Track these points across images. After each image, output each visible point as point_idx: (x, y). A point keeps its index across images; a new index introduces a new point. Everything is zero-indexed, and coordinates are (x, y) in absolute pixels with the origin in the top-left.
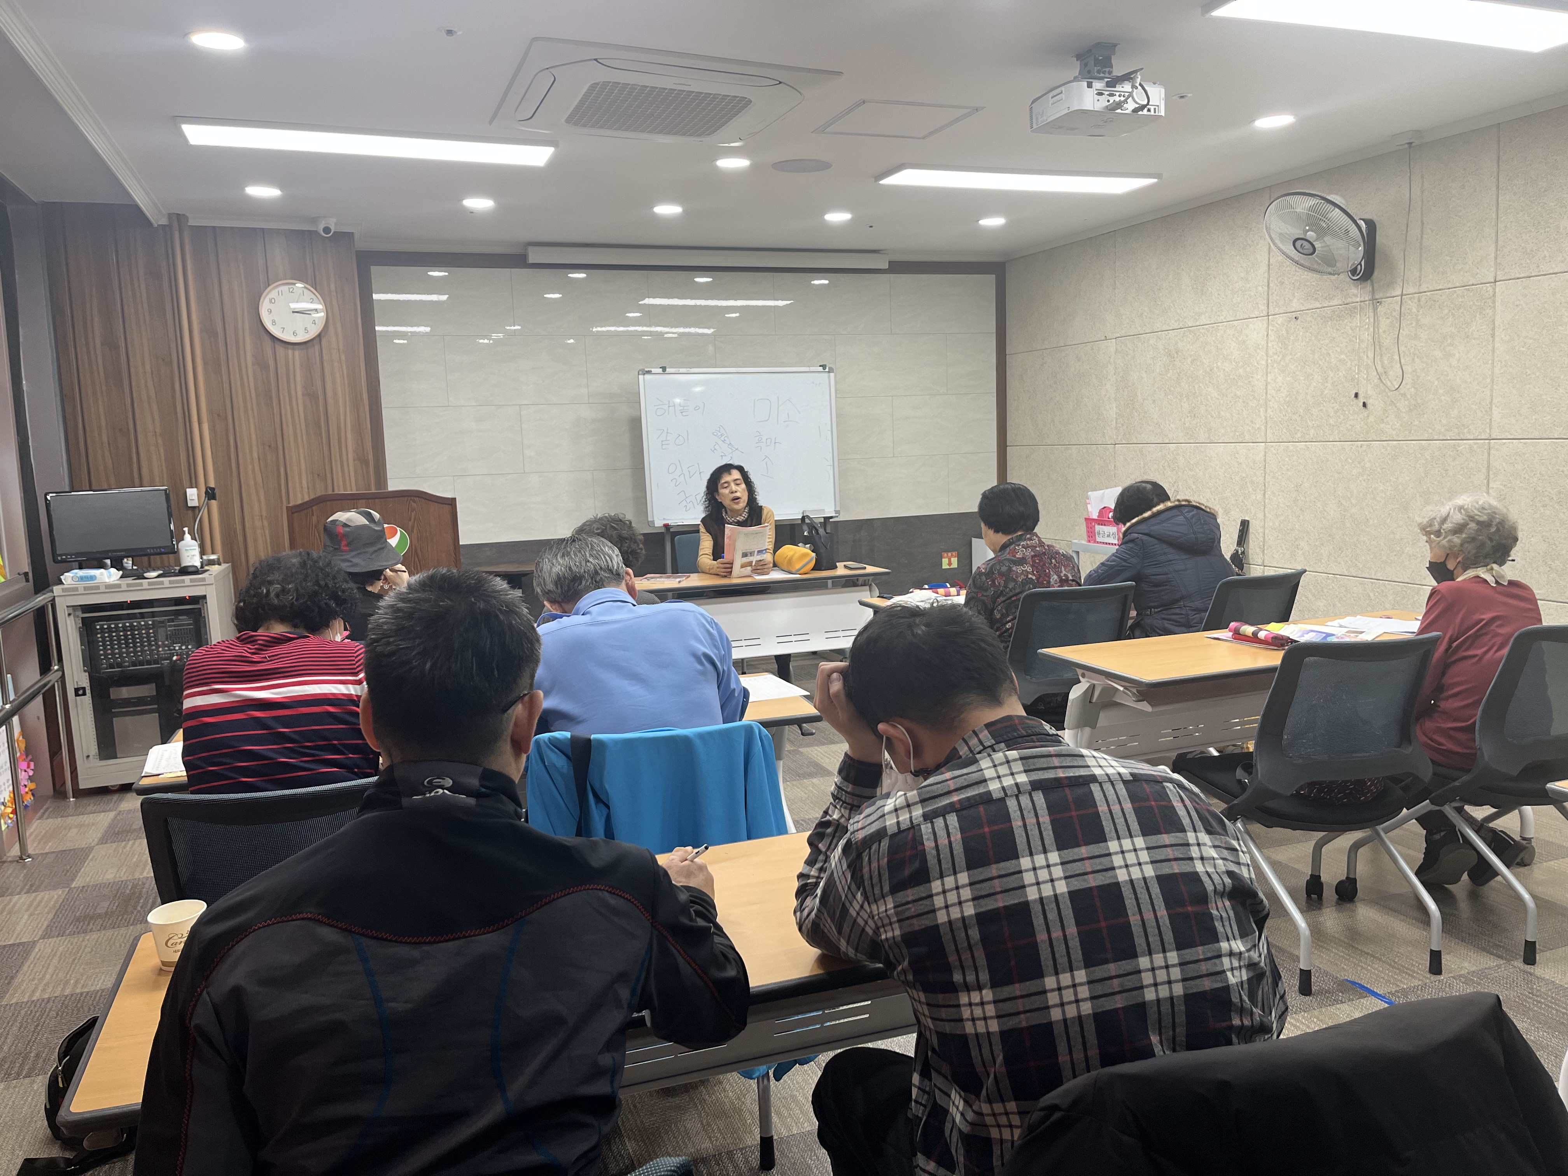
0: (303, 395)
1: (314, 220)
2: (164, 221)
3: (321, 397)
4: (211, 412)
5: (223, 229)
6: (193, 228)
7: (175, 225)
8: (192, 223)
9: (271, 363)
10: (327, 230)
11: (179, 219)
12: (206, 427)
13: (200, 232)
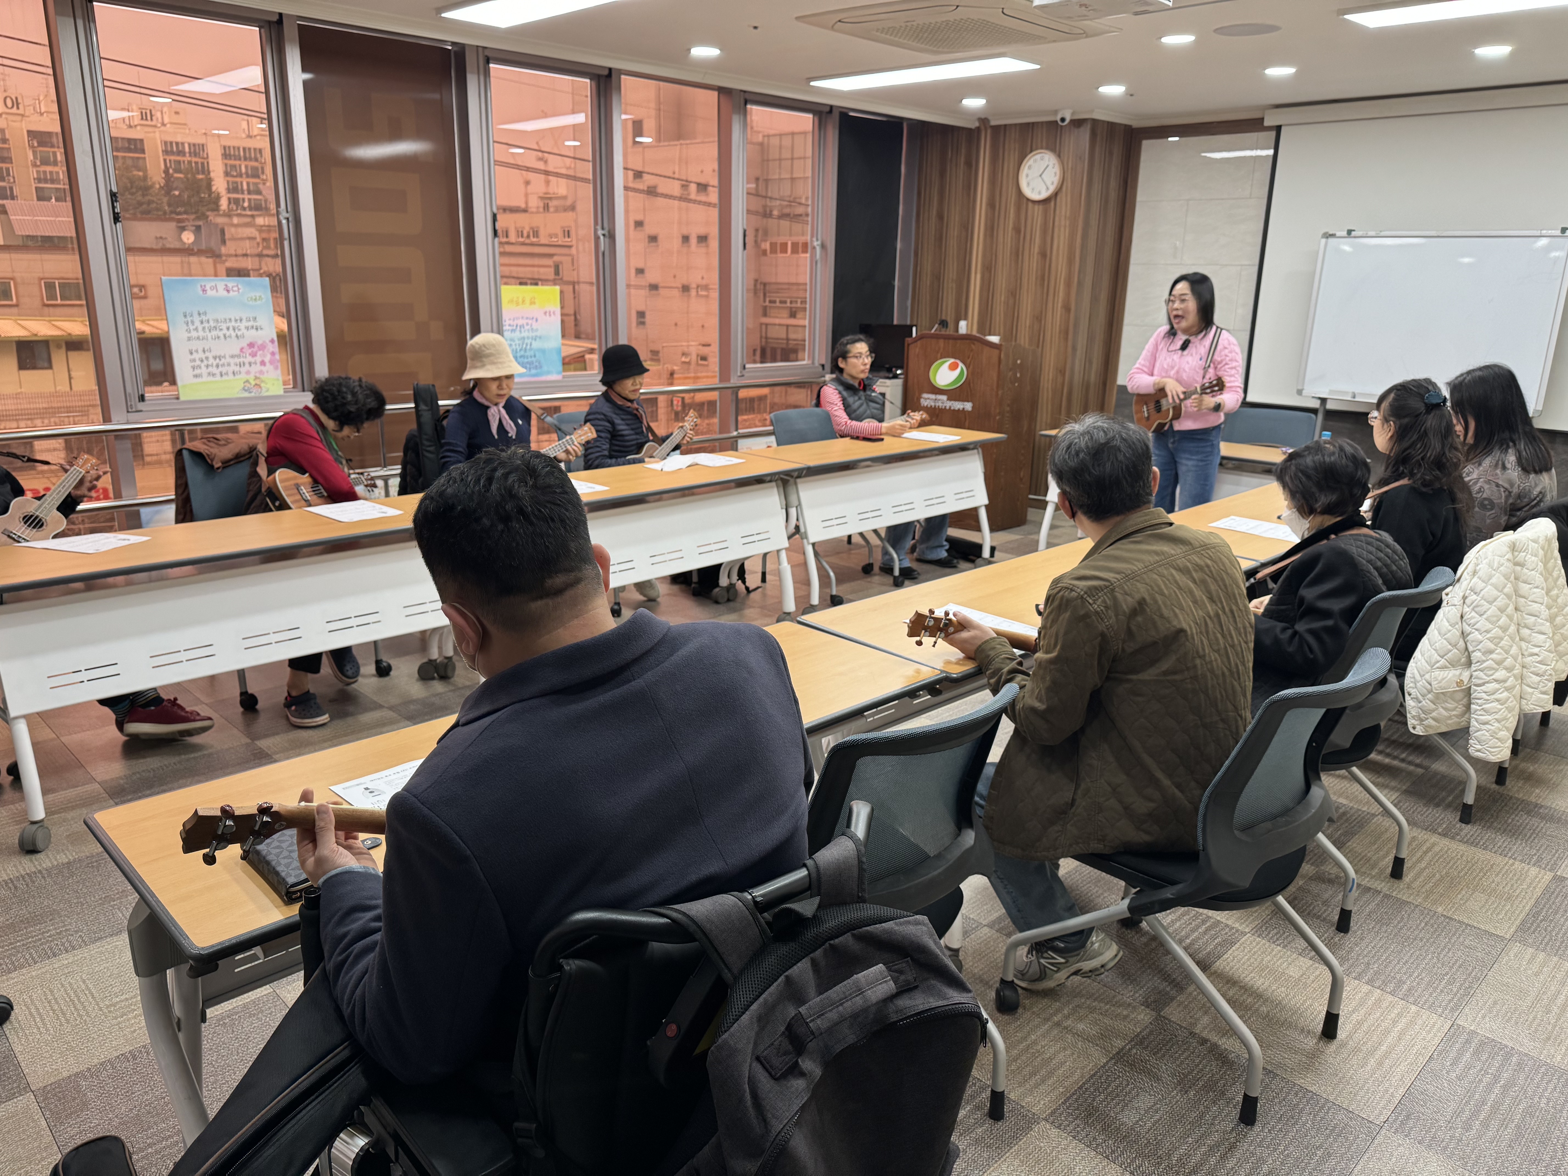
0: (1038, 253)
1: (1056, 112)
2: (977, 124)
4: (983, 265)
5: (1011, 125)
6: (992, 127)
7: (982, 127)
8: (993, 123)
9: (1023, 229)
10: (1063, 120)
11: (984, 121)
12: (979, 276)
13: (996, 129)
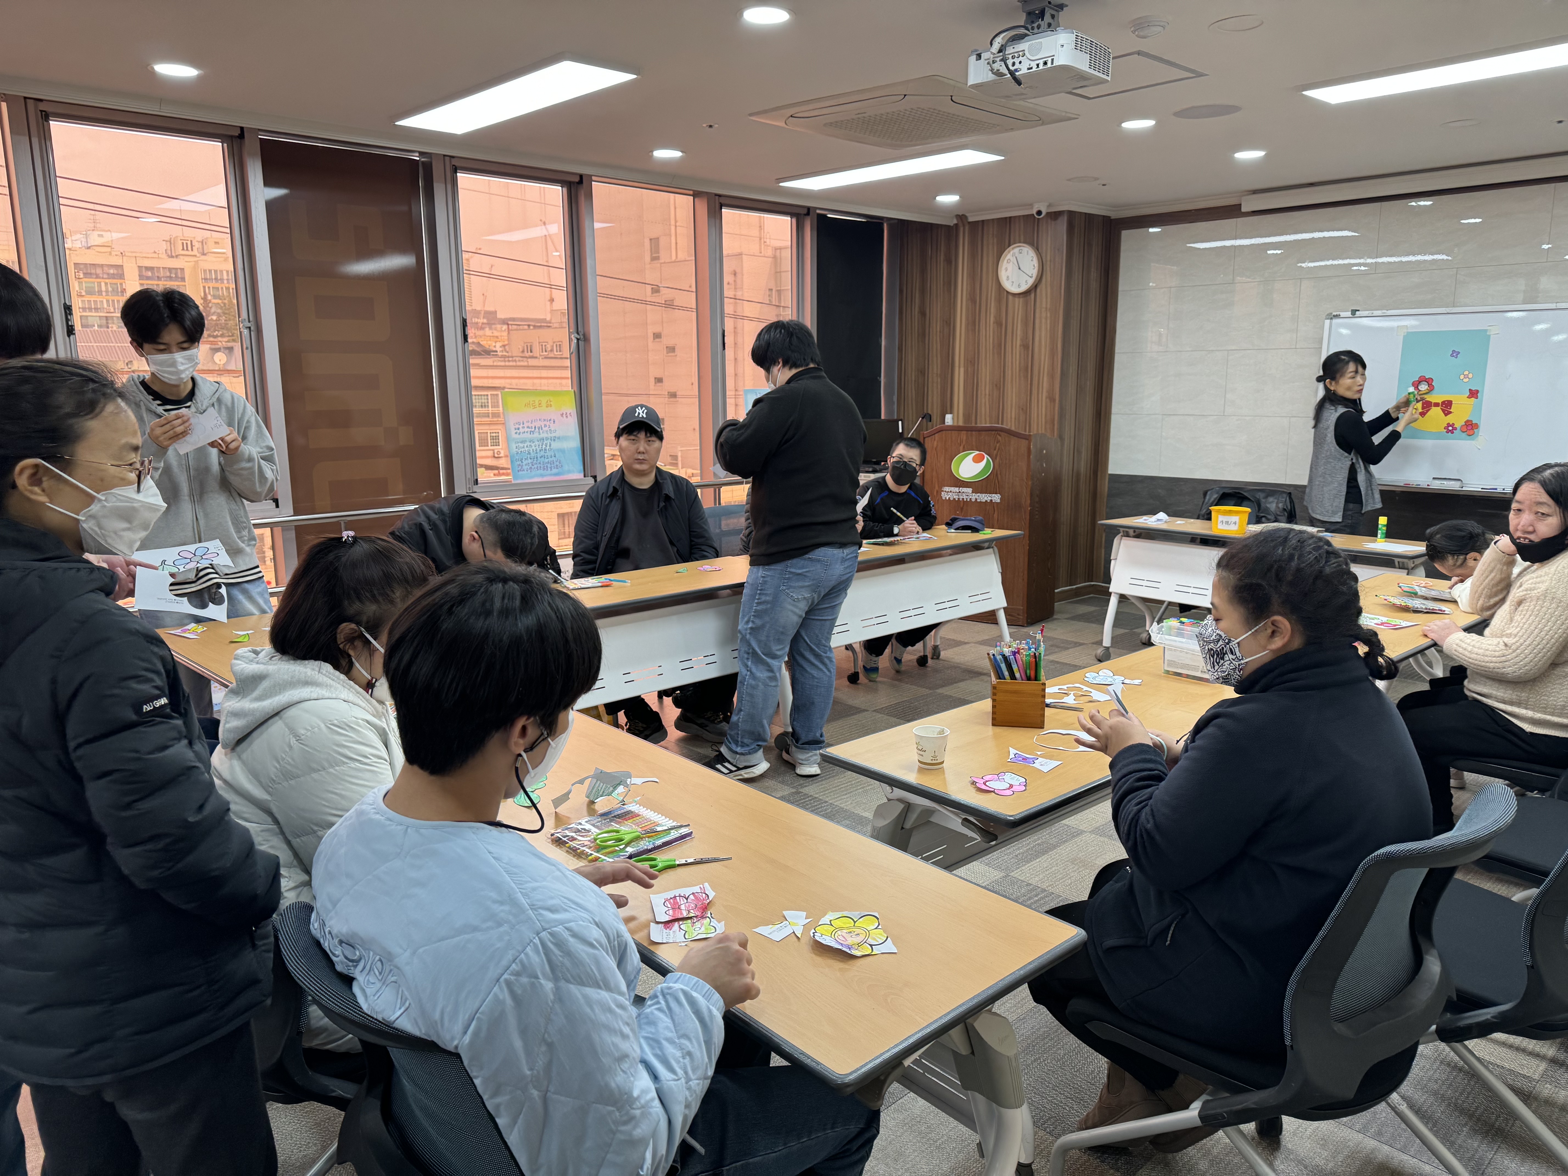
1: (1032, 206)
2: (955, 222)
3: (1031, 348)
4: (966, 359)
6: (969, 223)
7: (960, 224)
8: (971, 219)
9: (1004, 322)
10: (1039, 213)
11: (962, 218)
13: (974, 225)
